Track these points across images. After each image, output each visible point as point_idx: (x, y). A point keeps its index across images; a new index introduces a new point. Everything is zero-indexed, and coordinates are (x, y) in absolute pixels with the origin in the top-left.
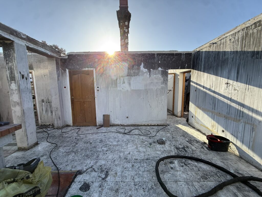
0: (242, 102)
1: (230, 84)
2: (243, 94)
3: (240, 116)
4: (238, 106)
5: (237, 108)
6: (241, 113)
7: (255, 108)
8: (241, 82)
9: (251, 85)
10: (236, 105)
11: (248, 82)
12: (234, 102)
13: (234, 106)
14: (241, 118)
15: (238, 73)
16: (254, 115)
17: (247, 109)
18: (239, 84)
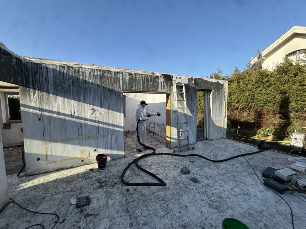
0: (107, 122)
1: (95, 109)
2: (107, 117)
3: (107, 133)
4: (104, 125)
5: (104, 127)
6: (108, 130)
7: (115, 124)
8: (104, 108)
9: (111, 110)
10: (103, 125)
11: (109, 108)
12: (101, 124)
13: (102, 126)
14: (108, 133)
15: (101, 101)
16: (116, 129)
17: (111, 126)
18: (103, 109)
